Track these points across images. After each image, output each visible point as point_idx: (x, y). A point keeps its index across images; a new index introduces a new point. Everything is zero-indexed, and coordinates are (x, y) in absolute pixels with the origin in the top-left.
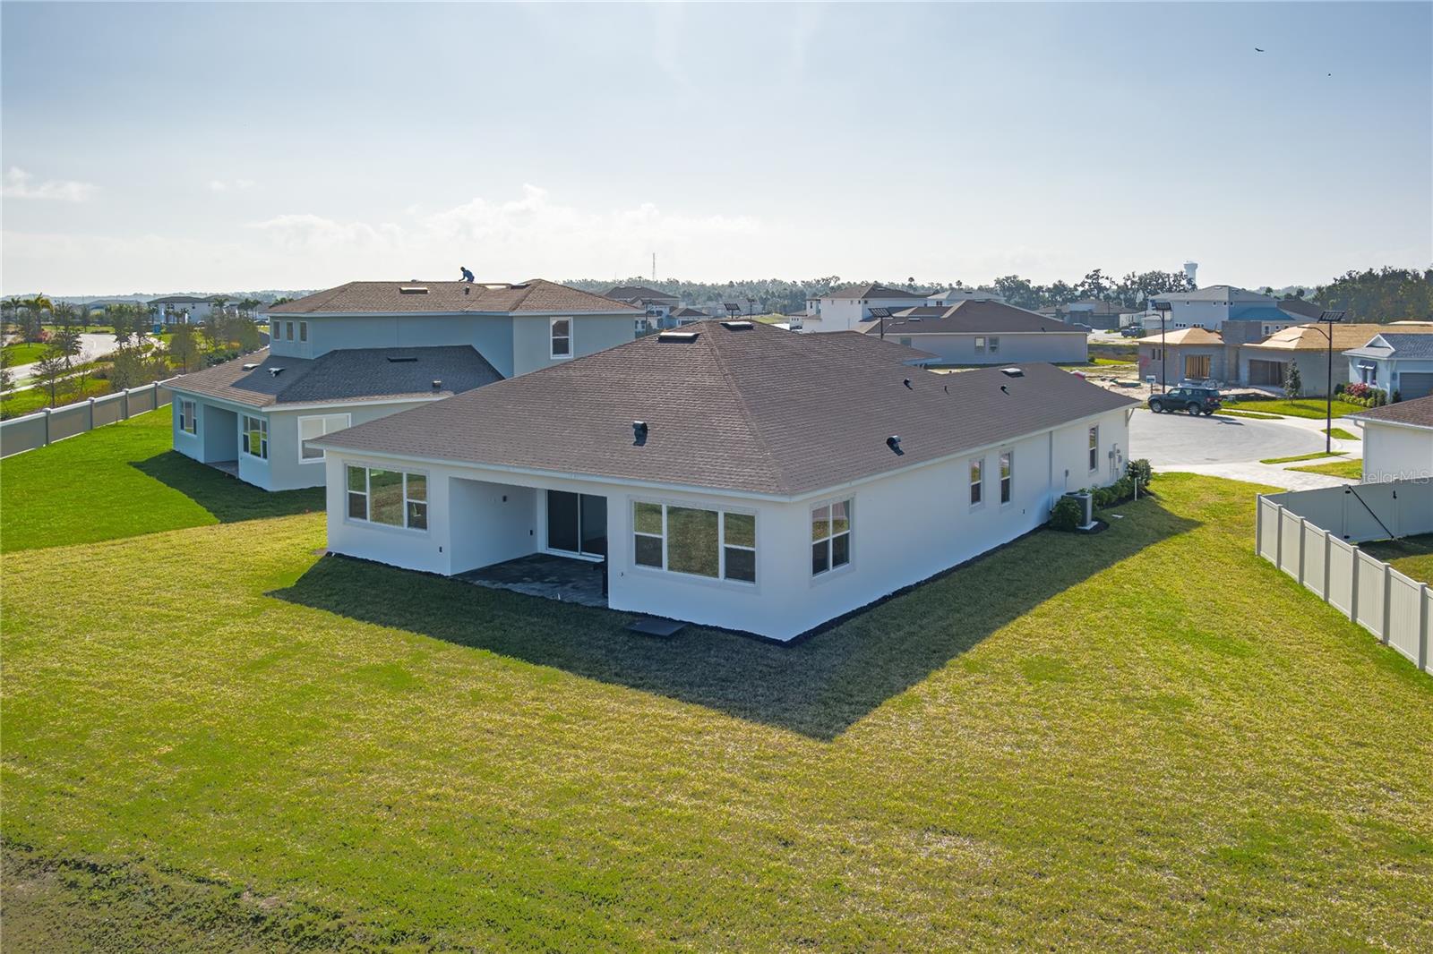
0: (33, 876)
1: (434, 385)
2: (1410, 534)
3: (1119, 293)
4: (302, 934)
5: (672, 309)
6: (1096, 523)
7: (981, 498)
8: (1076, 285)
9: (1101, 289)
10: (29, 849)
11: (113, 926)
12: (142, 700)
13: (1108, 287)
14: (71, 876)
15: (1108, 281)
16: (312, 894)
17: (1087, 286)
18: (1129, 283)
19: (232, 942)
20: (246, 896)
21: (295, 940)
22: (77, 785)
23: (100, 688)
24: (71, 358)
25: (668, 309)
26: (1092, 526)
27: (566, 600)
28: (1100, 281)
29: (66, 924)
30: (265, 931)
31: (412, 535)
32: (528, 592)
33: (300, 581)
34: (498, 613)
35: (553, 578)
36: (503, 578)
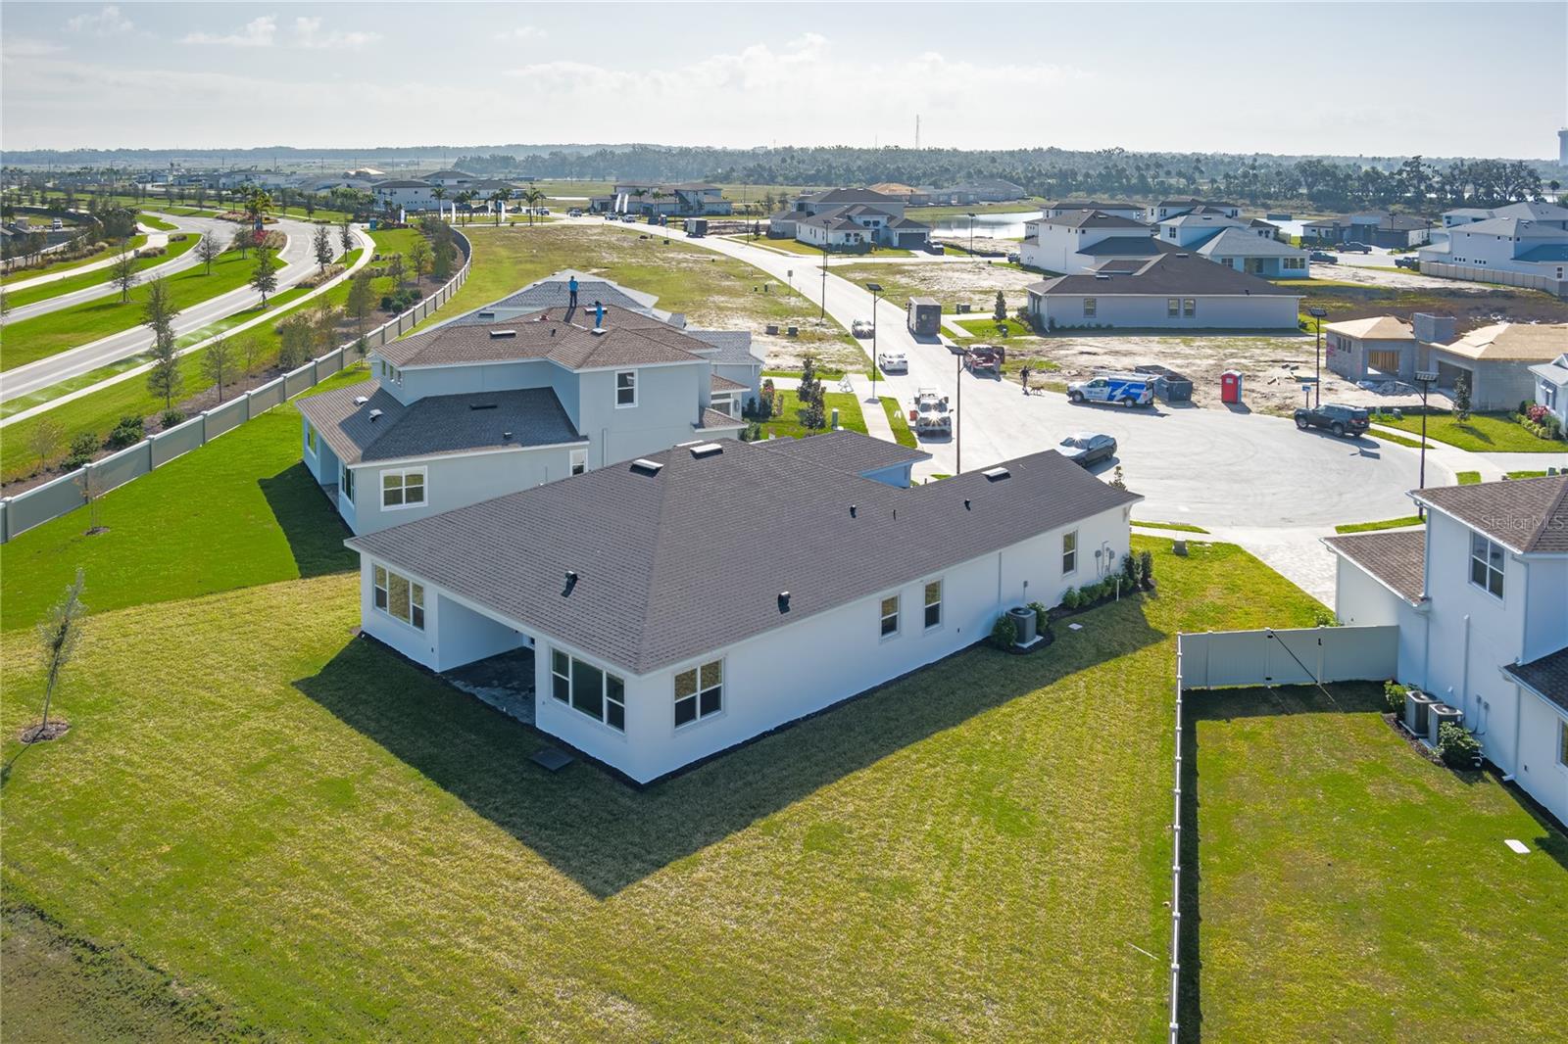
0: (59, 948)
1: (505, 436)
2: (1336, 680)
4: (195, 1020)
5: (891, 218)
6: (1039, 638)
7: (898, 627)
10: (61, 927)
11: (93, 995)
12: (165, 797)
14: (80, 952)
16: (210, 988)
19: (155, 1019)
20: (174, 985)
21: (191, 1022)
22: (102, 874)
23: (143, 781)
24: (266, 293)
25: (886, 219)
26: (1031, 643)
27: (510, 714)
29: (69, 989)
30: (176, 1013)
31: (415, 633)
32: (486, 700)
33: (325, 668)
34: (448, 725)
35: (516, 684)
36: (478, 680)
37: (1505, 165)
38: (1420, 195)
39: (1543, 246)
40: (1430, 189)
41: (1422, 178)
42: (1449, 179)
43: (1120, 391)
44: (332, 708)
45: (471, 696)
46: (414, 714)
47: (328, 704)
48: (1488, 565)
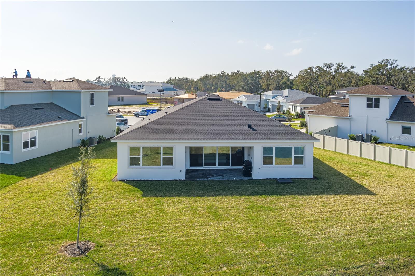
1: (59, 117)
3: (106, 83)
8: (93, 81)
9: (101, 82)
13: (103, 81)
15: (103, 80)
17: (97, 81)
18: (109, 80)
28: (101, 79)
31: (166, 168)
32: (220, 179)
33: (141, 190)
34: (233, 186)
35: (215, 175)
36: (202, 177)
39: (167, 88)
44: (183, 196)
45: (214, 180)
46: (215, 188)
47: (177, 196)
48: (373, 103)
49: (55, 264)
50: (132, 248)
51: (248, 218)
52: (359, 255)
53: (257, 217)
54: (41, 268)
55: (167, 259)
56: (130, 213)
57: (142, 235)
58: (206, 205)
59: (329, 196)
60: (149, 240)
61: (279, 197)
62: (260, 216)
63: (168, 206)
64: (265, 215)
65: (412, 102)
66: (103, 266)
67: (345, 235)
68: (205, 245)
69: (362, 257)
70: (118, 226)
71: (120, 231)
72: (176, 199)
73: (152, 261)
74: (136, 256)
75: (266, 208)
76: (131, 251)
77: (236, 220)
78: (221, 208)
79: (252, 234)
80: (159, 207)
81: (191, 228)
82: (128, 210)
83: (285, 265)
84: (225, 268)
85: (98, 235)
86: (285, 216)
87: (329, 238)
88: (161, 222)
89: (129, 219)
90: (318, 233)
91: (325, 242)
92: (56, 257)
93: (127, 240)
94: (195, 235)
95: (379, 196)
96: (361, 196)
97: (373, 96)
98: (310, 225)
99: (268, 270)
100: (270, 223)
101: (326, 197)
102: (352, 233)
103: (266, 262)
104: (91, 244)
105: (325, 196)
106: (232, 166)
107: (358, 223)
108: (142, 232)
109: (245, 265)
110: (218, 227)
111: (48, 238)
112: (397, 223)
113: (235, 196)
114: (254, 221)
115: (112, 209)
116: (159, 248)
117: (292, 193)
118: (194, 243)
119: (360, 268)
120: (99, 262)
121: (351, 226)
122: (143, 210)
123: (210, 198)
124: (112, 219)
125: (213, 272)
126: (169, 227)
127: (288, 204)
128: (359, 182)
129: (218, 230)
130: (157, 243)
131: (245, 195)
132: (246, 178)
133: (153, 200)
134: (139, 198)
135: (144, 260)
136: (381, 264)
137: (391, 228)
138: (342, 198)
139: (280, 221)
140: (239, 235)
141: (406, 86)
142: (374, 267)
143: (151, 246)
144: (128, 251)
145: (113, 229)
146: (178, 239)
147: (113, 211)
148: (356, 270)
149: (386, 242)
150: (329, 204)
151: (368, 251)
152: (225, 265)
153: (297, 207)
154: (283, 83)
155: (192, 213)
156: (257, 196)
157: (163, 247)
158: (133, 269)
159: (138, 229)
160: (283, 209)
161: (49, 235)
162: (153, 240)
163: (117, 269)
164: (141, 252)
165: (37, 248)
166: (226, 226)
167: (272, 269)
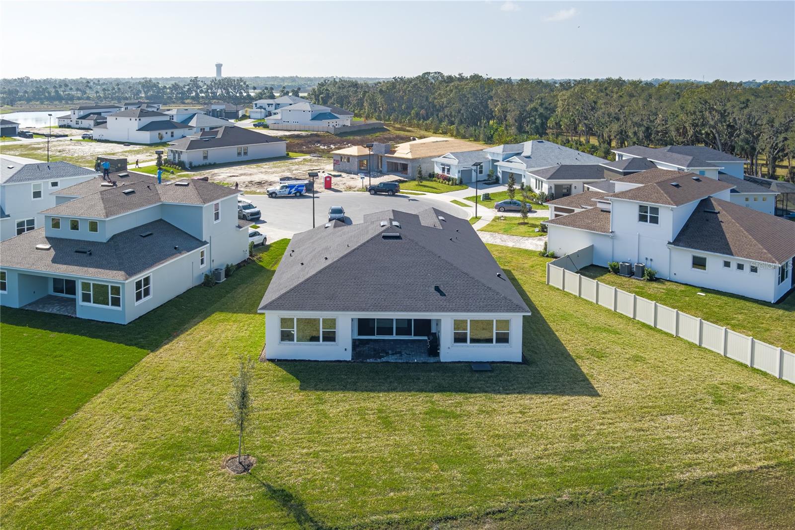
1: (176, 248)
2: (581, 268)
17: (191, 85)
18: (213, 84)
27: (420, 362)
31: (327, 345)
32: (397, 361)
33: (298, 378)
34: (412, 374)
35: (390, 352)
36: (375, 357)
37: (234, 80)
38: (197, 94)
39: (320, 114)
40: (202, 92)
41: (198, 87)
42: (210, 87)
43: (294, 189)
44: (349, 390)
45: (388, 362)
46: (388, 377)
47: (342, 389)
48: (649, 215)
49: (222, 482)
50: (295, 465)
51: (424, 429)
52: (544, 485)
53: (435, 427)
54: (209, 487)
55: (333, 480)
56: (288, 416)
57: (304, 448)
58: (376, 406)
59: (533, 396)
60: (312, 456)
61: (468, 395)
62: (439, 426)
63: (331, 406)
64: (445, 425)
65: (715, 211)
66: (269, 487)
67: (535, 458)
68: (372, 464)
69: (546, 488)
70: (276, 435)
71: (280, 442)
72: (340, 395)
73: (317, 482)
74: (300, 475)
75: (449, 413)
76: (295, 468)
77: (410, 432)
78: (393, 412)
79: (426, 452)
80: (321, 407)
81: (358, 441)
82: (285, 411)
83: (456, 493)
84: (392, 494)
85: (257, 448)
86: (469, 426)
87: (515, 460)
88: (323, 430)
89: (287, 425)
90: (503, 454)
91: (508, 466)
92: (220, 475)
93: (289, 455)
94: (362, 450)
95: (602, 398)
96: (577, 398)
97: (649, 204)
98: (496, 442)
99: (436, 498)
100: (449, 437)
101: (530, 398)
102: (545, 456)
103: (437, 489)
104: (252, 459)
105: (528, 396)
106: (414, 335)
107: (557, 441)
108: (304, 445)
109: (413, 491)
110: (388, 440)
111: (206, 449)
112: (606, 443)
113: (413, 393)
114: (431, 433)
115: (267, 409)
116: (324, 466)
117: (487, 389)
118: (361, 461)
119: (539, 501)
120: (264, 482)
121: (547, 445)
122: (303, 412)
123: (381, 395)
124: (269, 424)
125: (380, 497)
126: (332, 438)
127: (477, 407)
128: (585, 370)
129: (388, 445)
130: (321, 460)
131: (425, 392)
132: (432, 360)
133: (313, 395)
134: (296, 392)
135: (309, 480)
136: (565, 497)
137: (596, 450)
138: (551, 400)
139: (461, 434)
140: (411, 452)
141: (755, 134)
142: (555, 501)
143: (315, 463)
144: (291, 469)
145: (272, 439)
146: (343, 456)
147: (267, 412)
148: (532, 504)
149: (582, 470)
150: (530, 409)
151: (555, 481)
152: (392, 490)
153: (488, 413)
154: (532, 109)
155: (358, 418)
156: (440, 394)
157: (328, 466)
158: (298, 491)
159: (299, 439)
160: (469, 415)
161: (205, 446)
162: (316, 455)
163: (283, 491)
164: (305, 470)
165: (198, 462)
166: (397, 439)
167: (442, 497)
